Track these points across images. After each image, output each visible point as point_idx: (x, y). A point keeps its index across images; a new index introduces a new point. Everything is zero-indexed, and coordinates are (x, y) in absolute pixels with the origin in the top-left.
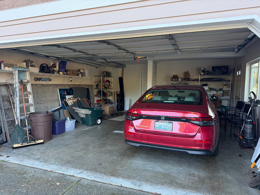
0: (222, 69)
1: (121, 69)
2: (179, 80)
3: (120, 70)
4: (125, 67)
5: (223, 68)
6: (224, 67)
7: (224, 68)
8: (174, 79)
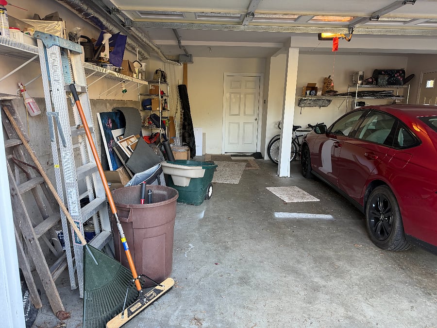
0: (396, 75)
1: (182, 66)
2: (318, 93)
3: (180, 67)
4: (191, 62)
5: (396, 73)
6: (398, 71)
7: (398, 74)
8: (308, 92)
